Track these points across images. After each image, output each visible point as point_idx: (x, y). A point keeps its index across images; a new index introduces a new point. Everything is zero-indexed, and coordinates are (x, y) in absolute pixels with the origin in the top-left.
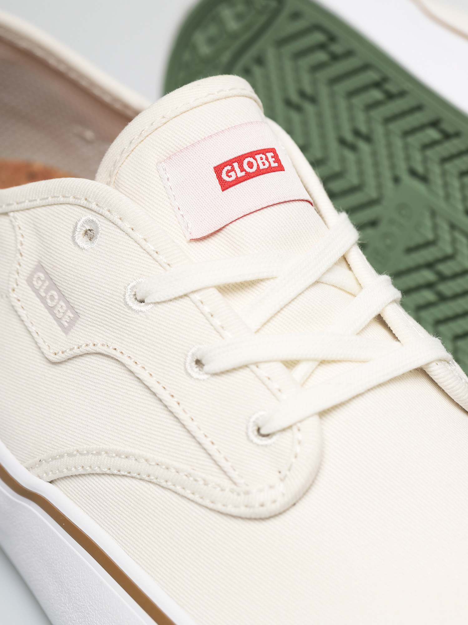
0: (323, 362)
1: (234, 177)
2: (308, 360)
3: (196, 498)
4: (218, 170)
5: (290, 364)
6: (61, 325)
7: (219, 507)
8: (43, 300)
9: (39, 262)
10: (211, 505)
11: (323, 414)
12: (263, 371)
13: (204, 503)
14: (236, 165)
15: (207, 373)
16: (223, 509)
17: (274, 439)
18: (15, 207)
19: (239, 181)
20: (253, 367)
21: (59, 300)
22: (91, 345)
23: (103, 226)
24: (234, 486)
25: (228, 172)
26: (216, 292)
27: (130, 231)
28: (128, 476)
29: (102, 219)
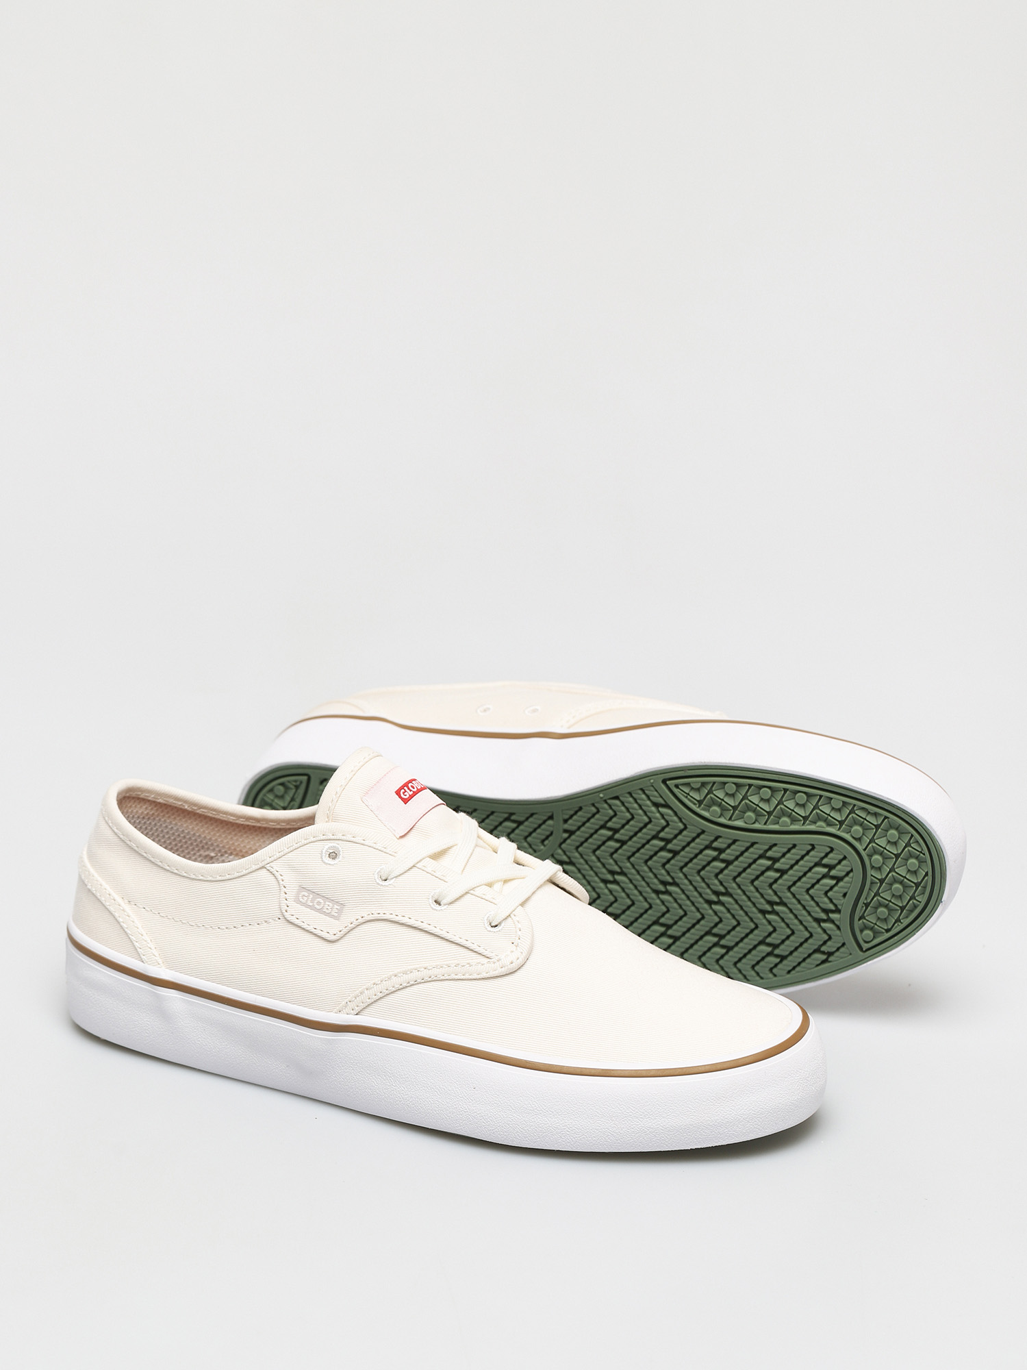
0: (506, 881)
1: (408, 796)
2: (498, 881)
3: (467, 976)
4: (398, 793)
5: (490, 885)
6: (333, 917)
7: (484, 975)
8: (312, 908)
9: (300, 886)
10: (479, 977)
11: (522, 904)
12: (478, 892)
13: (474, 977)
14: (405, 788)
15: (445, 905)
16: (488, 975)
17: (503, 924)
18: (269, 860)
19: (411, 797)
20: (472, 892)
21: (325, 902)
22: (360, 918)
23: (340, 846)
24: (489, 960)
25: (404, 793)
26: (429, 859)
27: (363, 842)
28: (416, 983)
29: (339, 842)
